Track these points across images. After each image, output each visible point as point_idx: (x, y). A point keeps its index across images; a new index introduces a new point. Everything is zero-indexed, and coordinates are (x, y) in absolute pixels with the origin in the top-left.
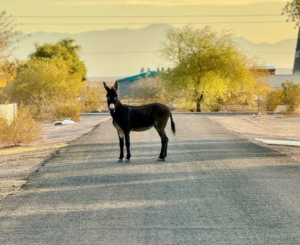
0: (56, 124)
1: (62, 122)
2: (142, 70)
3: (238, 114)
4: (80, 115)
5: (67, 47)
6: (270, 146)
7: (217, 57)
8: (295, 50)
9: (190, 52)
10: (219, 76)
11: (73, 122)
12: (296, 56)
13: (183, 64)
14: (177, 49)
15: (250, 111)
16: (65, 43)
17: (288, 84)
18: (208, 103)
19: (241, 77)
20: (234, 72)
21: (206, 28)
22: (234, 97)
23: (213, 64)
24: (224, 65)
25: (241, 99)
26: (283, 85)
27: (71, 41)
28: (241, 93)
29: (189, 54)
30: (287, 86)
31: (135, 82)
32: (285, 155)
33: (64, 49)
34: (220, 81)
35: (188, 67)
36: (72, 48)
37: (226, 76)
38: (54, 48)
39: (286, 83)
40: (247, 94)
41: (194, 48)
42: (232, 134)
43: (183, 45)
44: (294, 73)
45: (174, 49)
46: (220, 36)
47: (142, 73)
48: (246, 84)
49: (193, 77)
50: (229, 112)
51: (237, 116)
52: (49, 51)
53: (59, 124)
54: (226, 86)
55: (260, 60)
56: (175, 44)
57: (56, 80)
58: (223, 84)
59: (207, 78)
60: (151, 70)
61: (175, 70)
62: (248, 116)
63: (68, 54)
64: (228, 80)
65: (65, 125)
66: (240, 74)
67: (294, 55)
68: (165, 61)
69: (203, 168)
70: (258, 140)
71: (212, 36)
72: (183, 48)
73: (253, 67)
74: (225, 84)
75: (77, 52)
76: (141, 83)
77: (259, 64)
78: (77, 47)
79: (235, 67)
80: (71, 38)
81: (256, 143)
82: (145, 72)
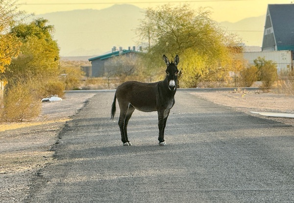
0: (43, 101)
1: (49, 99)
2: (114, 48)
3: (218, 90)
4: (65, 92)
5: (40, 27)
6: (270, 118)
7: (195, 35)
8: (264, 28)
9: (169, 30)
10: (197, 53)
11: (60, 99)
12: (264, 33)
13: (162, 41)
14: (156, 27)
15: (226, 86)
16: (39, 23)
17: (260, 61)
18: (187, 79)
19: (219, 54)
20: (211, 49)
21: (184, 6)
22: (212, 73)
23: (191, 41)
24: (202, 42)
25: (218, 75)
26: (255, 61)
27: (44, 21)
28: (219, 69)
29: (167, 32)
30: (258, 62)
31: (109, 60)
32: (291, 126)
33: (38, 28)
34: (198, 58)
35: (167, 45)
36: (46, 28)
37: (204, 53)
38: (29, 28)
39: (258, 60)
40: (224, 70)
41: (173, 27)
42: (225, 108)
43: (162, 23)
44: (262, 50)
45: (153, 28)
46: (198, 14)
47: (114, 52)
48: (224, 61)
49: (172, 55)
50: (207, 88)
51: (217, 92)
52: (24, 31)
53: (46, 101)
54: (204, 63)
55: (237, 37)
56: (155, 22)
57: (37, 59)
58: (201, 61)
59: (185, 55)
60: (123, 49)
61: (154, 47)
62: (227, 92)
63: (42, 34)
64: (206, 57)
65: (53, 102)
66: (218, 51)
67: (263, 33)
68: (144, 39)
69: (220, 138)
70: (254, 113)
71: (190, 14)
72: (162, 26)
73: (230, 45)
74: (203, 61)
75: (50, 32)
76: (115, 61)
77: (235, 41)
78: (50, 27)
79: (213, 44)
80: (44, 19)
81: (255, 115)
82: (117, 51)
